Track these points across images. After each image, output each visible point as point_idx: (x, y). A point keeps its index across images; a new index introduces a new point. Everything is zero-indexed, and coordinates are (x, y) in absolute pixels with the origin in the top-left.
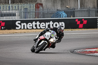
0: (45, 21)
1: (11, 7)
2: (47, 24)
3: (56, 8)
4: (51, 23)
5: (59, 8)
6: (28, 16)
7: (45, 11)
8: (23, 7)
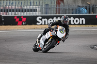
1: (32, 3)
3: (77, 4)
4: (72, 19)
5: (80, 4)
6: (49, 12)
7: (66, 7)
8: (45, 3)
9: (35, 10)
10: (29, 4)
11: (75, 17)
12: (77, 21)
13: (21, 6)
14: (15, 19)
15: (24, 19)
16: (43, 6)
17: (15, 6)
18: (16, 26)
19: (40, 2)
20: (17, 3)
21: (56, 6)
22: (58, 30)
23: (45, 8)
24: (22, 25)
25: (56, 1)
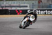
0: (43, 10)
1: (25, 3)
2: (44, 12)
3: (49, 3)
5: (51, 3)
6: (34, 7)
7: (43, 5)
8: (32, 2)
9: (27, 7)
10: (23, 3)
11: (48, 10)
12: (49, 12)
13: (19, 4)
14: (16, 11)
15: (21, 11)
16: (31, 4)
17: (16, 4)
18: (17, 15)
19: (29, 2)
20: (17, 3)
21: (38, 4)
22: (31, 17)
23: (32, 5)
24: (20, 14)
25: (38, 1)
